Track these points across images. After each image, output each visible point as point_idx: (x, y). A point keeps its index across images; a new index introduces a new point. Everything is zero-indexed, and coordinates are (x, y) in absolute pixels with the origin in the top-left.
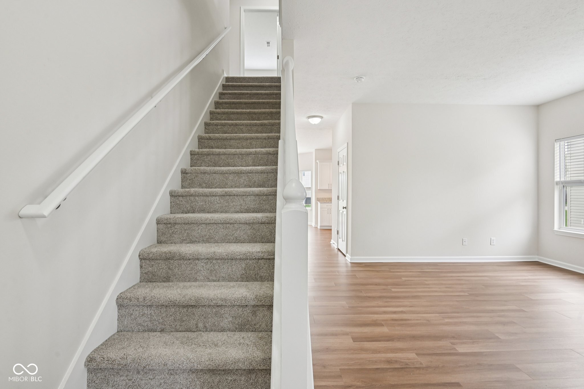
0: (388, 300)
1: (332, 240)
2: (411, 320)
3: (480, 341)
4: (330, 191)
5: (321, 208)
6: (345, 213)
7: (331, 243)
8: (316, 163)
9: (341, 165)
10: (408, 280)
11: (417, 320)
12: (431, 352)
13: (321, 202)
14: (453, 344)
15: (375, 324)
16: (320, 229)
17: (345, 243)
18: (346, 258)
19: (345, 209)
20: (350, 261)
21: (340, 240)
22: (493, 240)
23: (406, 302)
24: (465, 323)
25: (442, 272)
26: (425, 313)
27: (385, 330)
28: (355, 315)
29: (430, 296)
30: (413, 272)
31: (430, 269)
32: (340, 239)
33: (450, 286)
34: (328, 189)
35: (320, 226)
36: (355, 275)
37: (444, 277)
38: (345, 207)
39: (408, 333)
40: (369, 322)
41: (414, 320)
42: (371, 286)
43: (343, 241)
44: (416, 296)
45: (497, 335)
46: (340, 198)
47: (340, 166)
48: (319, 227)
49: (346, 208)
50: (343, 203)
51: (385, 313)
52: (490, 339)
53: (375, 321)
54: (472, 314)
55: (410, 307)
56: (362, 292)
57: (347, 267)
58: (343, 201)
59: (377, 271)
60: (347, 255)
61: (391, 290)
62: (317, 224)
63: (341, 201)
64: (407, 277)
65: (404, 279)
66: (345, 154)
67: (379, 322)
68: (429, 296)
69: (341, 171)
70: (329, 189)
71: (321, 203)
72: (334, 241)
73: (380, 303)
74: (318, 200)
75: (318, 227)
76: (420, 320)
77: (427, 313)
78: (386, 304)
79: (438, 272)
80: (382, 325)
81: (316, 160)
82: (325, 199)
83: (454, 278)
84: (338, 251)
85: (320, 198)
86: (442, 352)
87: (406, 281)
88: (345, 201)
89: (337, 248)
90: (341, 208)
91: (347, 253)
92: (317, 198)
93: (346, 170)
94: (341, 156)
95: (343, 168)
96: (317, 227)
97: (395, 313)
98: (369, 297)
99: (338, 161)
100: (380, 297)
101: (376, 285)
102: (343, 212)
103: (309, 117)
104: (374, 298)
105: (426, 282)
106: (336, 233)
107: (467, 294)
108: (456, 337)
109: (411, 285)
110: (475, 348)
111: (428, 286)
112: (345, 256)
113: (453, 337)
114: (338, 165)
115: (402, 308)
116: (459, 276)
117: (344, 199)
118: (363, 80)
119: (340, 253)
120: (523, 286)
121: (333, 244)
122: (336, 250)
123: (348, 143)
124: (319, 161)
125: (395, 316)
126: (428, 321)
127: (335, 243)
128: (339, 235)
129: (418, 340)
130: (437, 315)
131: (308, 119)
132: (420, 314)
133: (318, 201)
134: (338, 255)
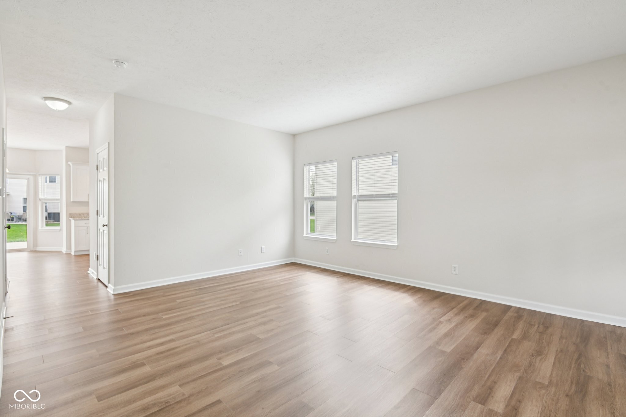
0: (157, 330)
1: (90, 269)
2: (179, 347)
3: (244, 346)
4: (87, 204)
5: (75, 227)
6: (106, 232)
7: (89, 272)
8: (68, 166)
9: (101, 170)
10: (183, 302)
11: (187, 344)
12: (196, 377)
13: (76, 219)
14: (220, 359)
15: (135, 366)
16: (75, 256)
17: (106, 270)
18: (108, 289)
19: (105, 227)
20: (112, 293)
21: (101, 268)
22: (263, 248)
23: (177, 328)
24: (233, 333)
25: (219, 285)
26: (196, 334)
27: (147, 370)
28: (108, 363)
29: (205, 313)
30: (190, 291)
31: (208, 284)
32: (101, 266)
33: (225, 298)
35: (75, 251)
36: (118, 309)
37: (220, 290)
38: (106, 224)
39: (174, 363)
40: (126, 366)
41: (183, 346)
42: (138, 319)
43: (104, 268)
44: (190, 317)
45: (258, 336)
46: (100, 213)
47: (100, 172)
48: (73, 253)
49: (107, 226)
50: (103, 220)
51: (150, 348)
52: (252, 341)
53: (134, 363)
54: (240, 322)
55: (181, 332)
56: (123, 330)
57: (109, 300)
58: (104, 217)
59: (148, 299)
60: (110, 286)
61: (162, 318)
62: (70, 249)
63: (102, 216)
64: (183, 298)
65: (178, 301)
66: (106, 157)
67: (139, 362)
68: (203, 314)
69: (101, 178)
70: (86, 201)
71: (75, 220)
72: (94, 270)
73: (145, 337)
74: (71, 216)
76: (189, 344)
77: (198, 334)
78: (154, 336)
79: (216, 286)
80: (143, 364)
81: (67, 161)
82: (83, 214)
83: (229, 289)
84: (98, 282)
85: (75, 214)
86: (208, 372)
87: (180, 302)
88: (106, 217)
89: (96, 279)
90: (100, 226)
91: (109, 282)
92: (70, 214)
93: (106, 178)
94: (101, 159)
95: (103, 174)
96: (70, 253)
97: (162, 344)
98: (132, 334)
99: (97, 165)
100: (147, 330)
101: (144, 316)
102: (104, 231)
103: (46, 98)
104: (138, 333)
105: (202, 300)
106: (95, 259)
107: (238, 303)
108: (225, 350)
109: (186, 306)
110: (240, 356)
111: (203, 304)
112: (106, 287)
113: (221, 352)
114: (97, 169)
115: (171, 336)
116: (234, 287)
117: (105, 214)
118: (125, 66)
119: (100, 284)
120: (282, 285)
121: (91, 274)
122: (96, 281)
123: (109, 143)
124: (72, 163)
125: (161, 348)
126: (198, 342)
127: (94, 271)
128: (99, 261)
129: (184, 367)
130: (208, 332)
131: (45, 100)
132: (191, 336)
134: (97, 286)
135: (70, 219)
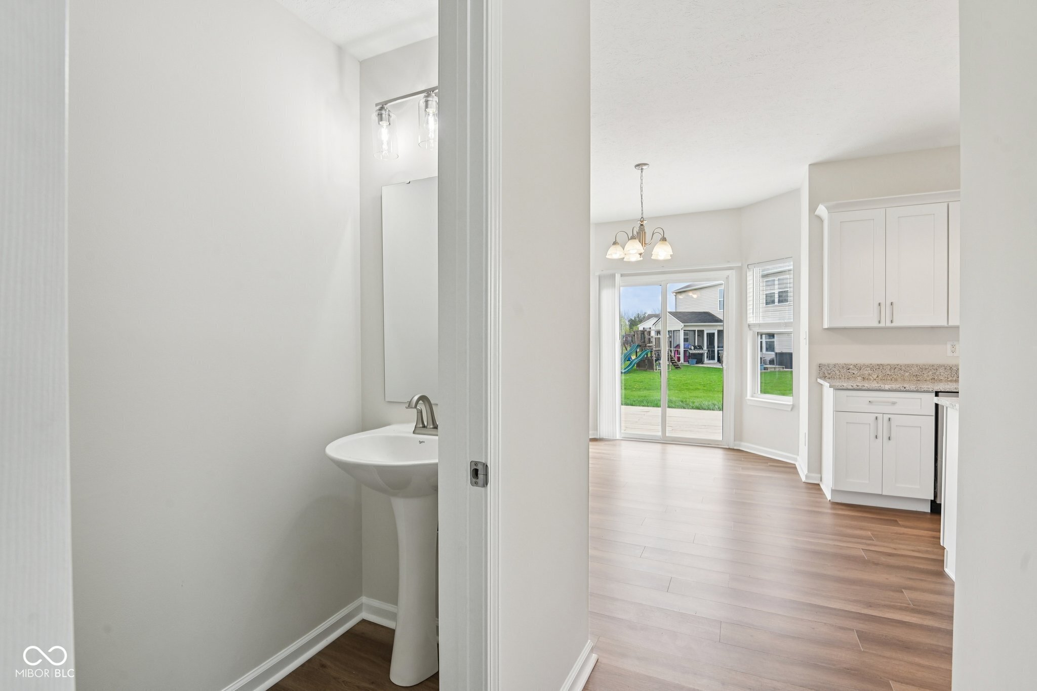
5: (836, 411)
13: (838, 384)
34: (875, 324)
35: (834, 491)
62: (820, 470)
70: (882, 325)
71: (837, 389)
74: (824, 372)
75: (822, 486)
81: (812, 209)
82: (859, 368)
85: (834, 365)
92: (820, 366)
96: (818, 485)
124: (827, 208)
133: (824, 377)
135: (820, 381)
